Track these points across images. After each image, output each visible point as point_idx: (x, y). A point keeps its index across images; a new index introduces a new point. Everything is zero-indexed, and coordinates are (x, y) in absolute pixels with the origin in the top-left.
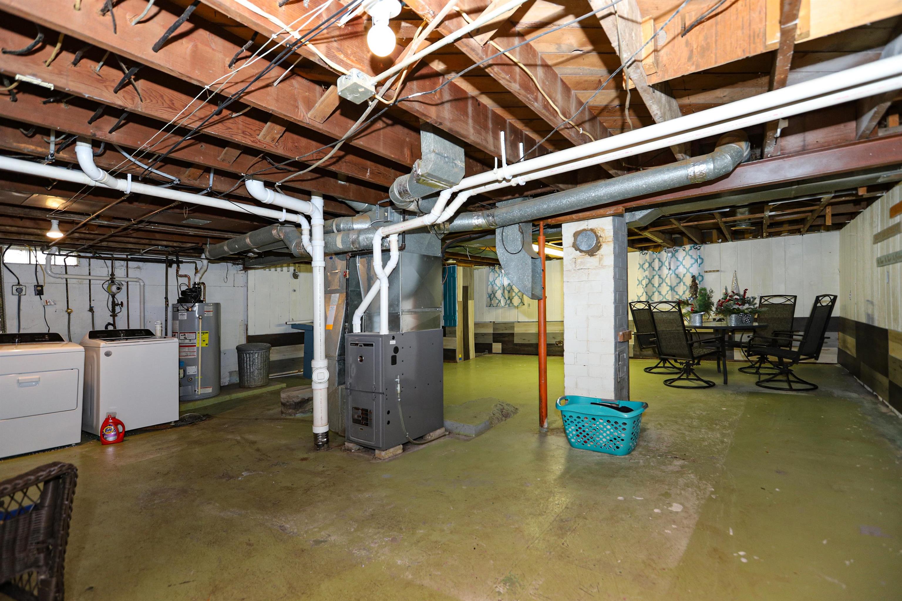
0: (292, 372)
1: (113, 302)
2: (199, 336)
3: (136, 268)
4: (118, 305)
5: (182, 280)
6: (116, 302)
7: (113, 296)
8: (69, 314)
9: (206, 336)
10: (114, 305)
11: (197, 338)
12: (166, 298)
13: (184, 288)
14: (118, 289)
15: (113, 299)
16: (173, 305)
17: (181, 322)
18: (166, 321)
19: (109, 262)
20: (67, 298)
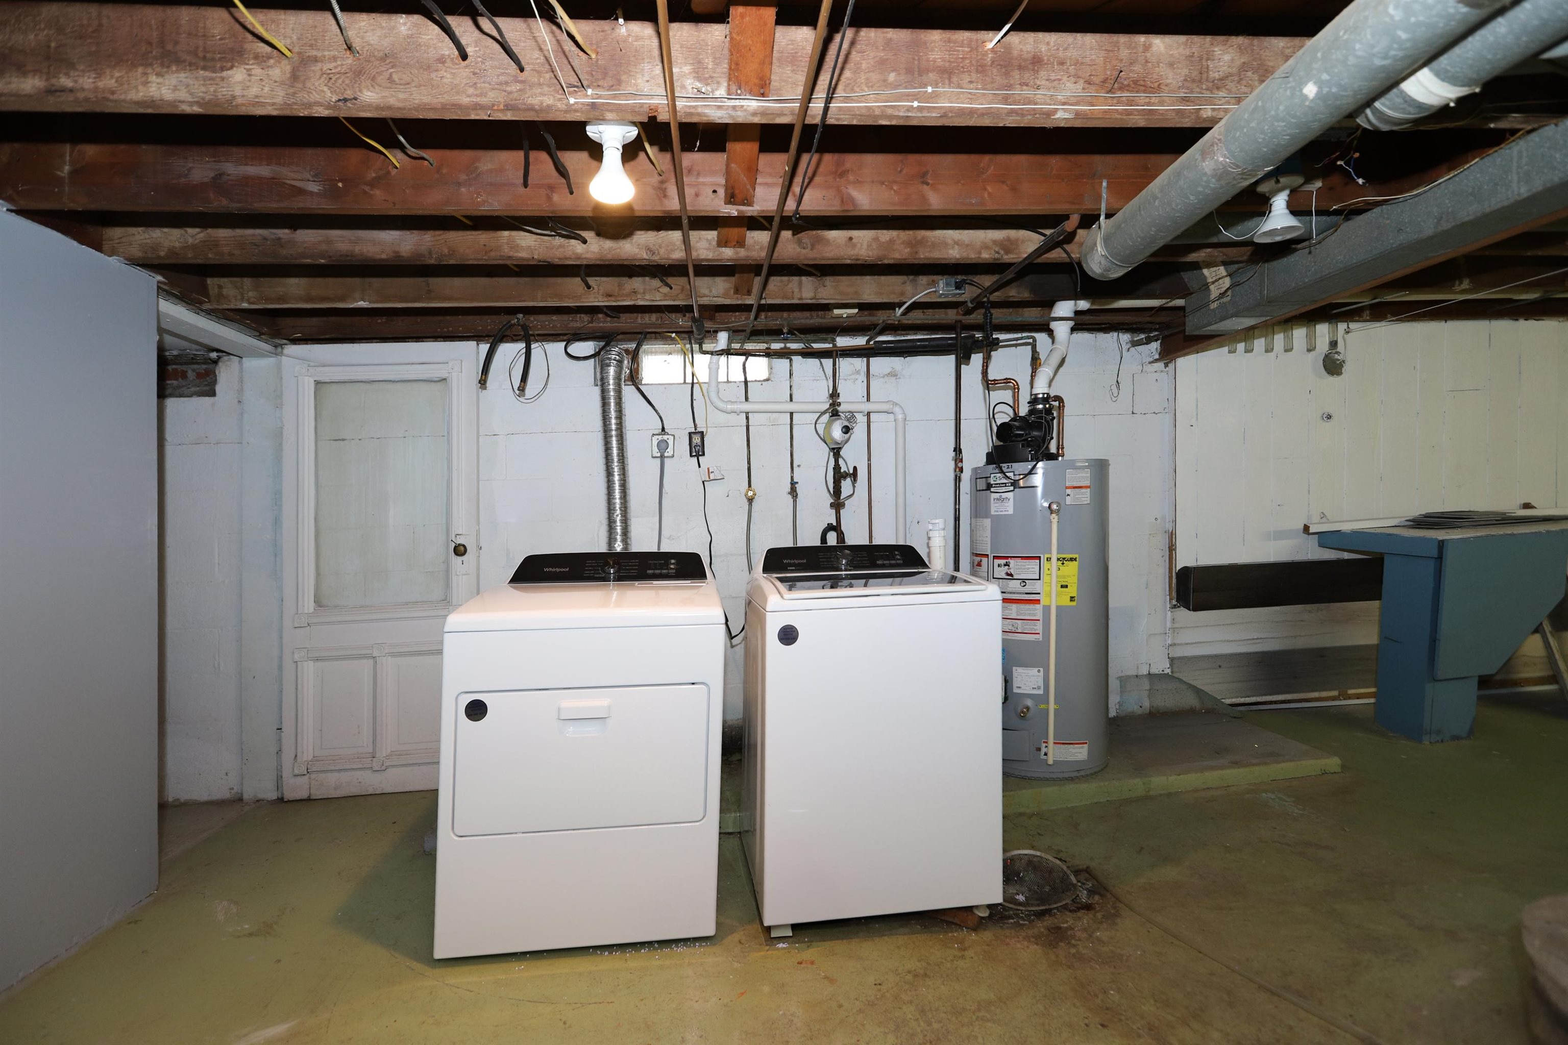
0: (1316, 695)
1: (837, 468)
2: (1052, 568)
3: (889, 375)
4: (845, 476)
5: (998, 396)
6: (844, 469)
7: (836, 452)
8: (750, 500)
9: (1072, 569)
10: (839, 476)
11: (1045, 578)
12: (958, 450)
13: (1002, 419)
14: (847, 430)
15: (837, 461)
16: (975, 470)
17: (997, 521)
18: (957, 519)
19: (828, 363)
20: (749, 463)
